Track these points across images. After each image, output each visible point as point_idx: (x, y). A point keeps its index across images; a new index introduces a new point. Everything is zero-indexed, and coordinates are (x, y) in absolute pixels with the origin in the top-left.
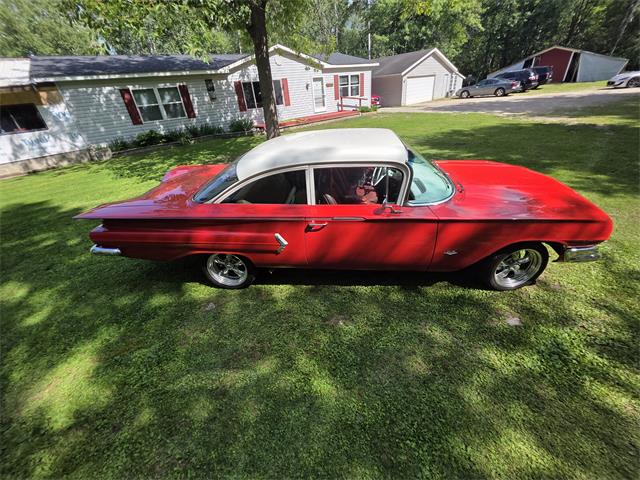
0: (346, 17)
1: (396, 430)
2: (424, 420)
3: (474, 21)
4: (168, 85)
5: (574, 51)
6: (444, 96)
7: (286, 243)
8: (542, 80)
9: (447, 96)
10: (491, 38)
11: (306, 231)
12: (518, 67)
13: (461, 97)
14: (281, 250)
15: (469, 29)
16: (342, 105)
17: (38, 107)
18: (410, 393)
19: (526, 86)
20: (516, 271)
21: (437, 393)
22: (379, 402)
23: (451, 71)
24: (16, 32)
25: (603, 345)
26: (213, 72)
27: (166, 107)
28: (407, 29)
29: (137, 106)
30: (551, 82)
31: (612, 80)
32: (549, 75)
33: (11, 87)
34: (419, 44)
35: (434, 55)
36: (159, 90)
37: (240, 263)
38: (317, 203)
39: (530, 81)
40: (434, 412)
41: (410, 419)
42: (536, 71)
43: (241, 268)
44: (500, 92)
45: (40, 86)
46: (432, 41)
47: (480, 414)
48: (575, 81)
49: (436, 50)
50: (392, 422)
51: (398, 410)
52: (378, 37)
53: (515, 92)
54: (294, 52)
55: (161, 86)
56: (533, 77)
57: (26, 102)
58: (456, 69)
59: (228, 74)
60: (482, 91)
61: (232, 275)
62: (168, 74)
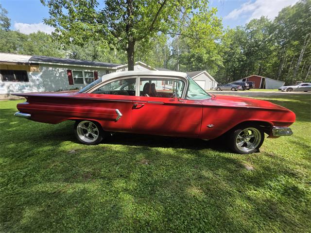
0: (169, 59)
1: (171, 225)
2: (192, 220)
3: (220, 63)
4: (89, 71)
5: (262, 77)
6: (210, 89)
7: (121, 114)
8: (251, 87)
9: (211, 89)
10: (228, 70)
11: (133, 109)
12: (240, 81)
13: (217, 90)
14: (117, 119)
15: (219, 66)
16: (165, 88)
17: (28, 72)
18: (184, 202)
19: (244, 88)
20: (247, 143)
21: (203, 203)
22: (162, 207)
23: (212, 80)
24: (33, 51)
25: (307, 183)
26: (110, 68)
27: (86, 79)
28: (194, 64)
29: (73, 77)
30: (255, 88)
31: (280, 88)
32: (253, 85)
33: (19, 63)
34: (199, 69)
35: (204, 73)
36: (85, 72)
37: (96, 129)
38: (140, 95)
39: (246, 86)
40: (200, 215)
41: (182, 218)
42: (248, 83)
43: (96, 133)
44: (233, 89)
45: (32, 64)
46: (203, 69)
47: (233, 218)
48: (265, 88)
49: (205, 71)
50: (170, 220)
51: (175, 213)
52: (182, 65)
53: (240, 90)
54: (146, 65)
55: (86, 71)
56: (246, 85)
57: (23, 70)
58: (214, 80)
59: (116, 70)
60: (226, 89)
61: (91, 136)
62: (90, 66)
